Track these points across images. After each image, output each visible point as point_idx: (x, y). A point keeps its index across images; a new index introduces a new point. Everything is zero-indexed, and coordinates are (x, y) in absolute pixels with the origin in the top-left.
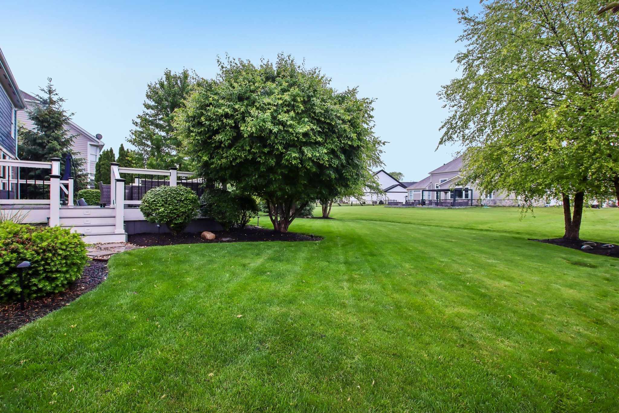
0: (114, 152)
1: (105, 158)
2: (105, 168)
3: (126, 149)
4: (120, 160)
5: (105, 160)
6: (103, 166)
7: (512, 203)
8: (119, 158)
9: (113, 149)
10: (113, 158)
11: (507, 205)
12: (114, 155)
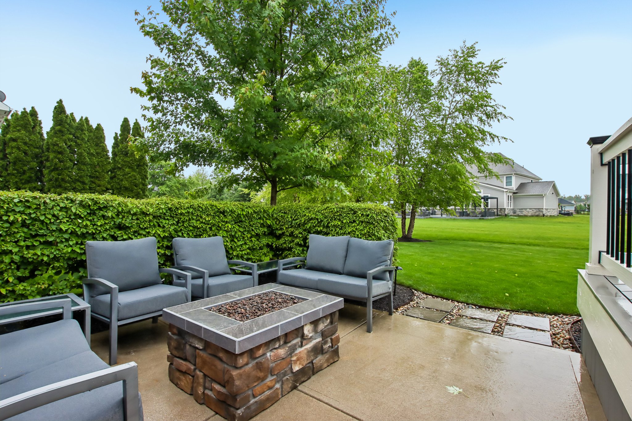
0: (40, 117)
1: (18, 125)
2: (18, 148)
3: (68, 112)
4: (56, 133)
5: (19, 131)
6: (14, 144)
7: (535, 213)
8: (52, 129)
9: (37, 109)
10: (38, 128)
11: (530, 215)
12: (40, 123)
